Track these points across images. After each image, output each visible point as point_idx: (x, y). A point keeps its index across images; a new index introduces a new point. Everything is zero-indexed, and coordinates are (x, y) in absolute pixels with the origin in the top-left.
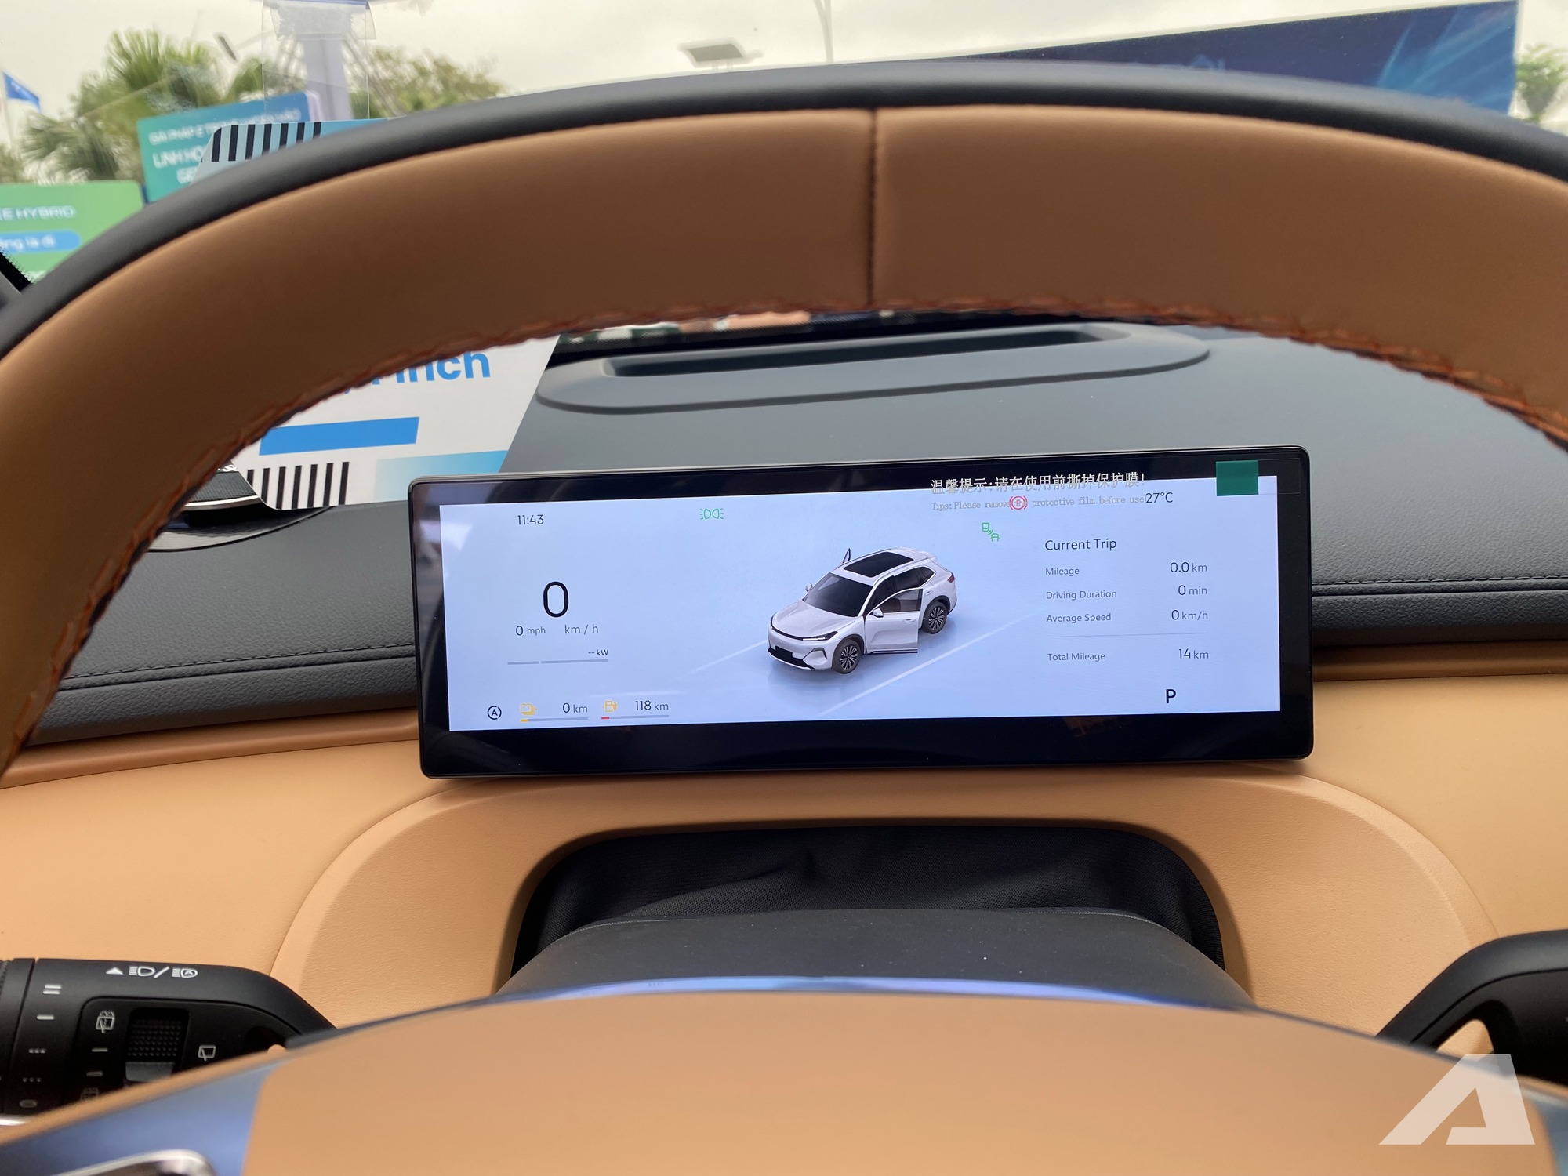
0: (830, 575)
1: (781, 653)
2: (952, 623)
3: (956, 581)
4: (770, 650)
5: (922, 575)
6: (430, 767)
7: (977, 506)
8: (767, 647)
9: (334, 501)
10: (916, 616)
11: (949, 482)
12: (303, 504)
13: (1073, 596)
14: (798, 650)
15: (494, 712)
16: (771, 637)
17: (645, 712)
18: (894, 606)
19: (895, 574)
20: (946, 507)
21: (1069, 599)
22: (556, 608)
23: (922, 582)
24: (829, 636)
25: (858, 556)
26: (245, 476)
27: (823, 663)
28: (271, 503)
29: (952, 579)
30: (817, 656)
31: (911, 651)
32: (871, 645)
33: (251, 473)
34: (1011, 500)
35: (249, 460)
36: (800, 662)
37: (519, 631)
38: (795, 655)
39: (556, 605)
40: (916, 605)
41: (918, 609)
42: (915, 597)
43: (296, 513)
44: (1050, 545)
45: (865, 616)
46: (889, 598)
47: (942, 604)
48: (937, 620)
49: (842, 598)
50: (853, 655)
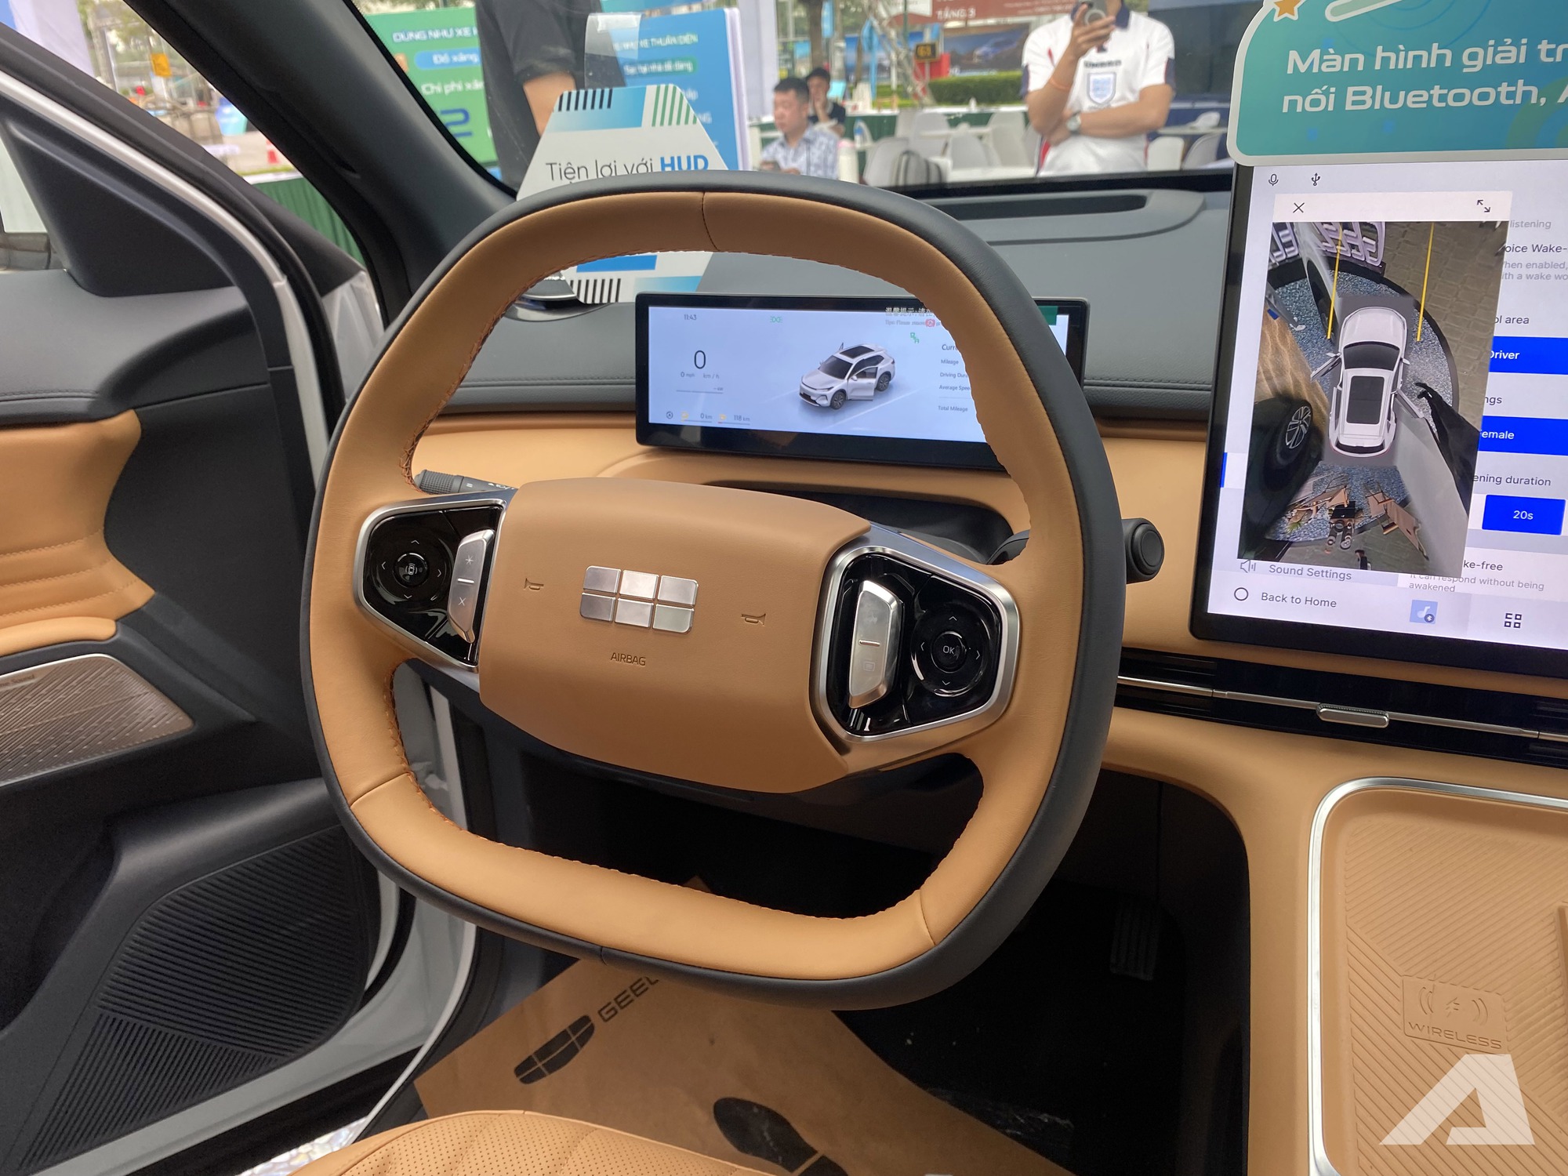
0: (833, 356)
1: (806, 396)
2: (891, 387)
3: (896, 364)
4: (801, 394)
5: (878, 359)
6: (642, 439)
7: (908, 323)
8: (798, 393)
9: (613, 300)
10: (873, 381)
11: (895, 309)
12: (597, 301)
13: (954, 376)
14: (814, 395)
15: (670, 415)
16: (801, 388)
17: (738, 421)
18: (863, 375)
19: (865, 358)
20: (892, 323)
21: (952, 377)
22: (700, 364)
23: (878, 363)
24: (829, 389)
25: (846, 348)
26: (569, 283)
27: (826, 403)
28: (582, 299)
29: (893, 362)
30: (823, 399)
31: (868, 400)
32: (850, 395)
33: (572, 282)
34: (927, 322)
35: (570, 274)
36: (815, 402)
37: (683, 374)
38: (812, 398)
39: (700, 363)
40: (874, 375)
41: (875, 377)
42: (874, 371)
43: (593, 305)
44: (945, 347)
45: (848, 379)
46: (862, 371)
47: (888, 375)
48: (884, 383)
49: (838, 369)
50: (841, 400)
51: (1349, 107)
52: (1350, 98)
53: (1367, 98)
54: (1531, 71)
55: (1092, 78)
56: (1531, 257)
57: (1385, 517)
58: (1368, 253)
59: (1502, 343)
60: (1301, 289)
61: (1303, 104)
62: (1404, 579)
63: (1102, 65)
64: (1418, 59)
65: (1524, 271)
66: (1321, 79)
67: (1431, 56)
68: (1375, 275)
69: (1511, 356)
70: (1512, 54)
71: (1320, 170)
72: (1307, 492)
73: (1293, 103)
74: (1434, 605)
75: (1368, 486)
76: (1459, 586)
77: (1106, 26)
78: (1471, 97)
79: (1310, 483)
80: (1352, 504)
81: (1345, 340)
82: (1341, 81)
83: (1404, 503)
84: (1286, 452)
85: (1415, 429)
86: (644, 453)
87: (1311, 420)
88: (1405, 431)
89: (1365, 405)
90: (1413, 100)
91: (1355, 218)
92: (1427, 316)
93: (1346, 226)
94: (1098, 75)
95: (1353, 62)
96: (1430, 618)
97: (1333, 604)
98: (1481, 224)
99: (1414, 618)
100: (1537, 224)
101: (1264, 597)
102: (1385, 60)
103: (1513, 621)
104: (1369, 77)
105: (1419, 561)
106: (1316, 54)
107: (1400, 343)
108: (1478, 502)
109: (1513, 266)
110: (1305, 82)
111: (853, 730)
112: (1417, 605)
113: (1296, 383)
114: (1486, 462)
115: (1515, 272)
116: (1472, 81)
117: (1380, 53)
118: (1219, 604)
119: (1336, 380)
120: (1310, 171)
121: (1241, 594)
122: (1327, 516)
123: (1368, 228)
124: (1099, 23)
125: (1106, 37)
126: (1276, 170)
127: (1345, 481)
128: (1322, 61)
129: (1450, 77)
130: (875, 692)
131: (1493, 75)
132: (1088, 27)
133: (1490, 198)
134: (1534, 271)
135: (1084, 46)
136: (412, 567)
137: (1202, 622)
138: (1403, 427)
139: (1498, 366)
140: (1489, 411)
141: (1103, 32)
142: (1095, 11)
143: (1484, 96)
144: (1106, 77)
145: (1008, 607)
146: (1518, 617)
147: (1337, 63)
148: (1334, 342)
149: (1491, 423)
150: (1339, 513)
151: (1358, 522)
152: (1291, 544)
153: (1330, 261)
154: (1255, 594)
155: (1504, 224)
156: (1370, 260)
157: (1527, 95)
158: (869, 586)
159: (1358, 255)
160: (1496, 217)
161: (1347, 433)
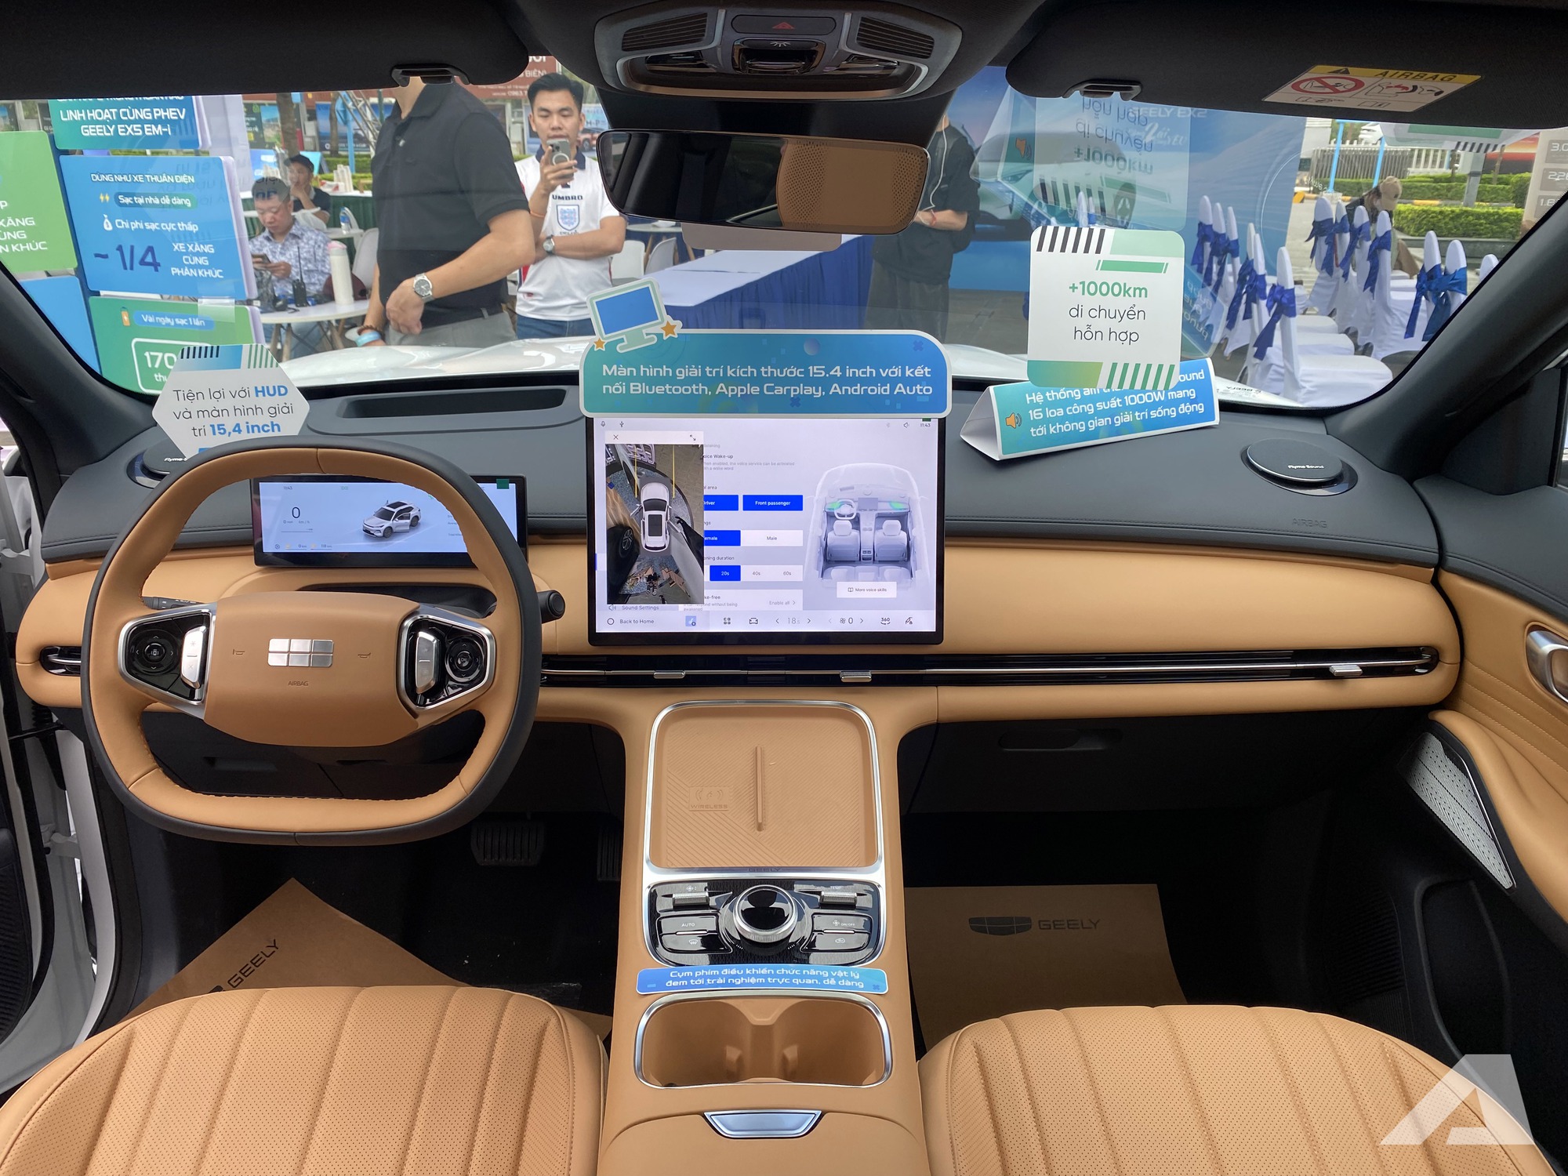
0: (382, 508)
1: (367, 531)
2: (419, 524)
5: (410, 509)
6: (258, 563)
8: (362, 528)
10: (408, 522)
14: (372, 530)
15: (277, 547)
16: (364, 526)
18: (402, 518)
19: (402, 508)
23: (410, 511)
24: (381, 527)
25: (390, 503)
27: (379, 534)
29: (420, 511)
30: (378, 532)
31: (406, 532)
32: (395, 529)
36: (373, 534)
37: (285, 522)
38: (371, 532)
39: (296, 515)
40: (408, 518)
42: (408, 516)
45: (393, 521)
46: (401, 515)
47: (417, 518)
48: (415, 523)
49: (385, 515)
50: (389, 533)
51: (632, 392)
52: (632, 388)
53: (639, 388)
54: (703, 379)
55: (559, 208)
56: (713, 460)
57: (670, 579)
58: (649, 458)
59: (708, 498)
60: (622, 474)
61: (612, 390)
62: (681, 607)
63: (568, 198)
64: (658, 372)
65: (713, 467)
66: (618, 379)
67: (664, 371)
68: (652, 468)
69: (712, 503)
70: (695, 372)
71: (624, 420)
72: (635, 570)
73: (607, 389)
74: (695, 617)
75: (662, 565)
76: (704, 608)
77: (570, 168)
78: (682, 390)
79: (635, 566)
80: (655, 574)
81: (643, 498)
82: (628, 380)
83: (677, 572)
84: (623, 551)
85: (677, 537)
86: (260, 571)
87: (633, 536)
88: (674, 540)
89: (655, 528)
90: (658, 390)
91: (641, 443)
92: (676, 486)
93: (638, 446)
94: (564, 206)
95: (632, 372)
96: (694, 624)
97: (652, 622)
98: (693, 446)
99: (687, 625)
100: (715, 446)
101: (621, 621)
102: (645, 372)
103: (727, 621)
104: (639, 379)
105: (687, 599)
106: (615, 367)
107: (667, 499)
108: (707, 568)
109: (708, 464)
110: (612, 380)
111: (420, 705)
112: (688, 618)
113: (624, 518)
114: (708, 550)
115: (709, 466)
116: (682, 383)
117: (642, 369)
118: (601, 627)
119: (642, 517)
120: (619, 420)
121: (611, 621)
122: (645, 580)
123: (647, 447)
124: (565, 164)
125: (570, 177)
126: (604, 419)
127: (651, 563)
128: (618, 370)
129: (672, 380)
130: (429, 684)
131: (689, 381)
132: (555, 166)
133: (695, 434)
134: (716, 466)
135: (553, 182)
136: (155, 651)
137: (595, 637)
138: (672, 537)
139: (708, 508)
140: (706, 528)
141: (568, 172)
142: (560, 154)
143: (687, 390)
144: (571, 208)
145: (489, 637)
146: (729, 619)
147: (624, 372)
148: (639, 499)
149: (708, 533)
150: (650, 578)
151: (659, 583)
152: (630, 595)
153: (633, 462)
154: (617, 621)
155: (702, 446)
156: (650, 461)
157: (703, 390)
158: (422, 634)
159: (645, 459)
160: (699, 443)
161: (649, 541)
